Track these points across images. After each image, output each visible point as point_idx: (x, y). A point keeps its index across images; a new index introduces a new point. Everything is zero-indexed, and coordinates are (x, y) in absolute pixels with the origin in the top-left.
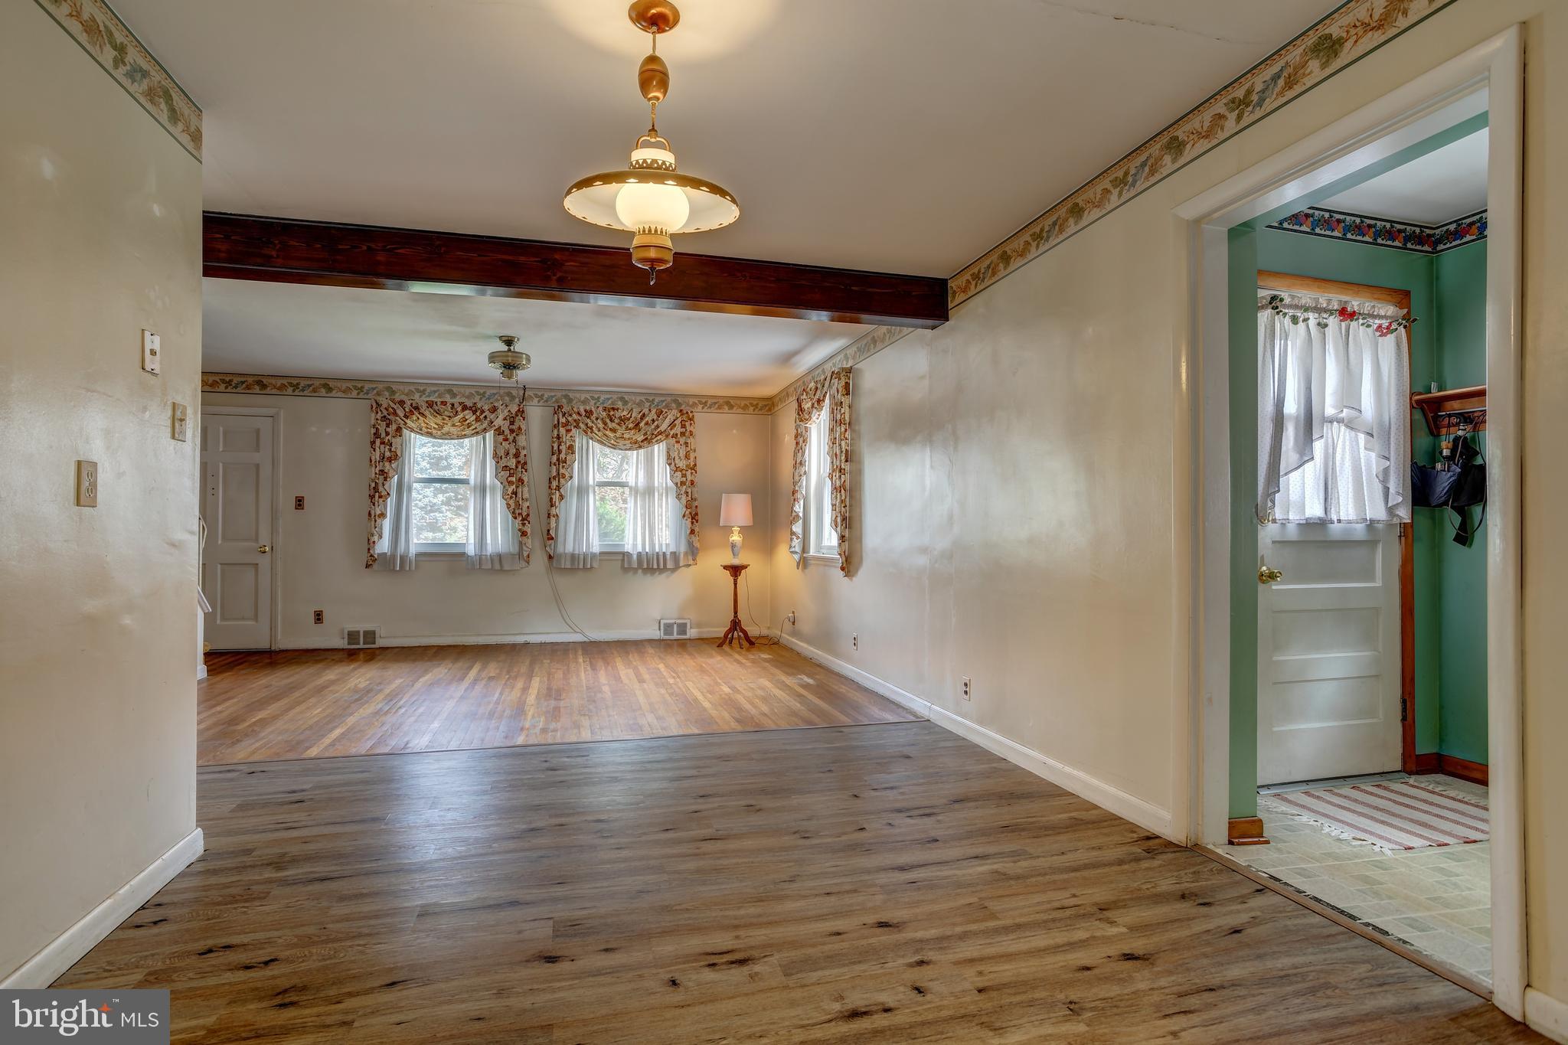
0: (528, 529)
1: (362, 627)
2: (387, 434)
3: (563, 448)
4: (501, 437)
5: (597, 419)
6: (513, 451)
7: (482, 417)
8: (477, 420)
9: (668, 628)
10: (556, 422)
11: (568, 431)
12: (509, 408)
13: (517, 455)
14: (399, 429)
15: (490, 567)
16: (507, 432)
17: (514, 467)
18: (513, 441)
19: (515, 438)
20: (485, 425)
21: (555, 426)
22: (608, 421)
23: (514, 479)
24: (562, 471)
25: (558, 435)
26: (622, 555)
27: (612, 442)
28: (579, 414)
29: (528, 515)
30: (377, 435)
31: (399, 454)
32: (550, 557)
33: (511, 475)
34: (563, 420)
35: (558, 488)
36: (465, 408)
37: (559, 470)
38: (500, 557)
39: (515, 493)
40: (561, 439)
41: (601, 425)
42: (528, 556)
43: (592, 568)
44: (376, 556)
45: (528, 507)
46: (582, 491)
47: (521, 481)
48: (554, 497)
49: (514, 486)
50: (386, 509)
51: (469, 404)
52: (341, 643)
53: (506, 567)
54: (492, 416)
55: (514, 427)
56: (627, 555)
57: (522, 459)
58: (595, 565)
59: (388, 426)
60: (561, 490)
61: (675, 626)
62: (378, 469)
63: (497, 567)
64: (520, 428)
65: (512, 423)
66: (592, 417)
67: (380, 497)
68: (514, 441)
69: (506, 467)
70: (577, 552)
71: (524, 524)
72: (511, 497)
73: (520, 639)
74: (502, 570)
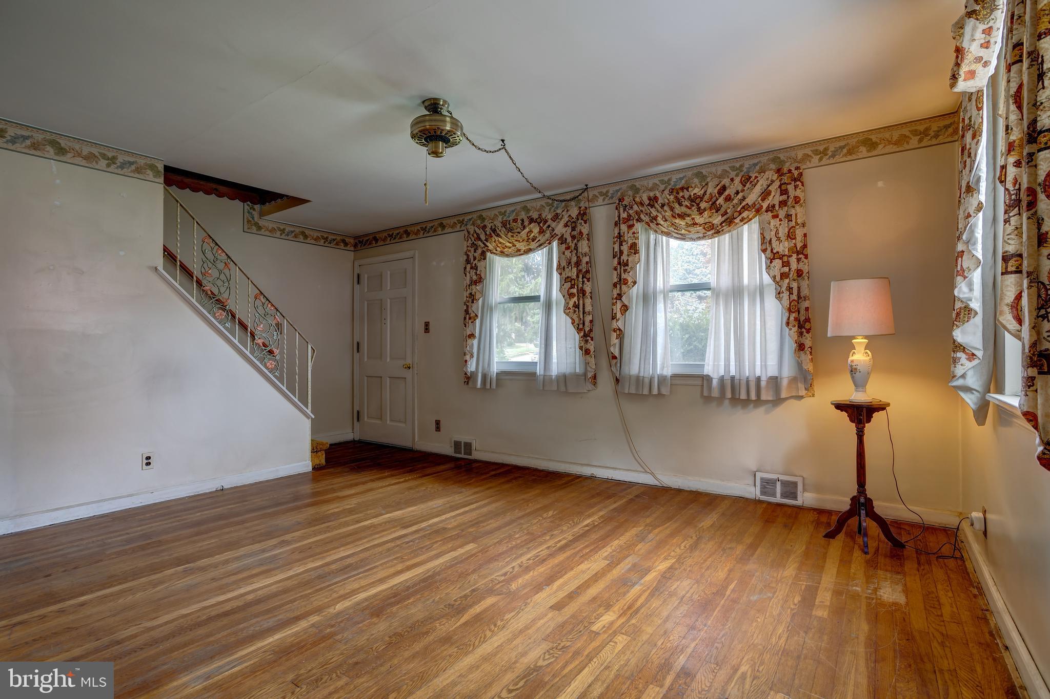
0: (591, 346)
1: (464, 438)
2: (475, 259)
3: (625, 248)
4: (564, 246)
5: (663, 206)
6: (574, 259)
7: (544, 228)
8: (542, 232)
9: (768, 485)
10: (617, 219)
11: (630, 227)
12: (569, 213)
13: (578, 264)
14: (483, 254)
15: (556, 389)
16: (569, 239)
17: (574, 277)
18: (574, 249)
19: (576, 245)
20: (548, 235)
21: (616, 224)
22: (677, 205)
23: (574, 291)
24: (624, 276)
25: (619, 233)
26: (701, 379)
27: (683, 232)
28: (642, 204)
29: (591, 330)
30: (468, 261)
31: (483, 276)
32: (617, 380)
33: (572, 287)
34: (624, 215)
35: (620, 296)
36: (532, 220)
37: (621, 276)
38: (564, 379)
39: (576, 306)
40: (622, 238)
41: (668, 214)
42: (595, 377)
43: (660, 395)
44: (469, 375)
45: (591, 321)
46: (648, 299)
47: (582, 292)
48: (614, 307)
49: (575, 299)
50: (475, 329)
51: (535, 216)
52: (448, 450)
53: (571, 390)
54: (553, 225)
55: (575, 233)
56: (707, 379)
57: (583, 267)
58: (665, 391)
59: (475, 252)
60: (624, 298)
61: (778, 485)
62: (469, 292)
63: (563, 388)
64: (581, 233)
65: (573, 229)
66: (656, 205)
67: (470, 318)
68: (576, 248)
69: (568, 277)
70: (642, 374)
71: (587, 341)
72: (575, 311)
73: (587, 471)
74: (566, 393)
